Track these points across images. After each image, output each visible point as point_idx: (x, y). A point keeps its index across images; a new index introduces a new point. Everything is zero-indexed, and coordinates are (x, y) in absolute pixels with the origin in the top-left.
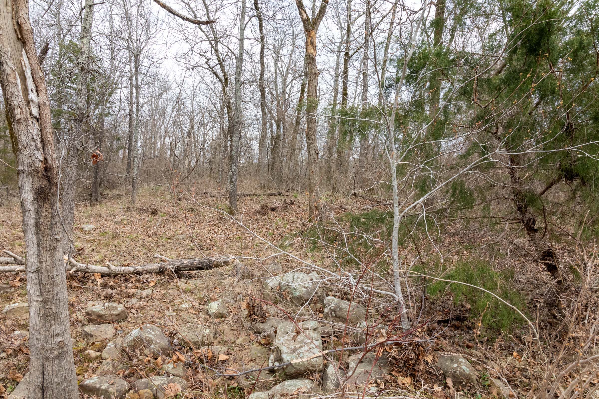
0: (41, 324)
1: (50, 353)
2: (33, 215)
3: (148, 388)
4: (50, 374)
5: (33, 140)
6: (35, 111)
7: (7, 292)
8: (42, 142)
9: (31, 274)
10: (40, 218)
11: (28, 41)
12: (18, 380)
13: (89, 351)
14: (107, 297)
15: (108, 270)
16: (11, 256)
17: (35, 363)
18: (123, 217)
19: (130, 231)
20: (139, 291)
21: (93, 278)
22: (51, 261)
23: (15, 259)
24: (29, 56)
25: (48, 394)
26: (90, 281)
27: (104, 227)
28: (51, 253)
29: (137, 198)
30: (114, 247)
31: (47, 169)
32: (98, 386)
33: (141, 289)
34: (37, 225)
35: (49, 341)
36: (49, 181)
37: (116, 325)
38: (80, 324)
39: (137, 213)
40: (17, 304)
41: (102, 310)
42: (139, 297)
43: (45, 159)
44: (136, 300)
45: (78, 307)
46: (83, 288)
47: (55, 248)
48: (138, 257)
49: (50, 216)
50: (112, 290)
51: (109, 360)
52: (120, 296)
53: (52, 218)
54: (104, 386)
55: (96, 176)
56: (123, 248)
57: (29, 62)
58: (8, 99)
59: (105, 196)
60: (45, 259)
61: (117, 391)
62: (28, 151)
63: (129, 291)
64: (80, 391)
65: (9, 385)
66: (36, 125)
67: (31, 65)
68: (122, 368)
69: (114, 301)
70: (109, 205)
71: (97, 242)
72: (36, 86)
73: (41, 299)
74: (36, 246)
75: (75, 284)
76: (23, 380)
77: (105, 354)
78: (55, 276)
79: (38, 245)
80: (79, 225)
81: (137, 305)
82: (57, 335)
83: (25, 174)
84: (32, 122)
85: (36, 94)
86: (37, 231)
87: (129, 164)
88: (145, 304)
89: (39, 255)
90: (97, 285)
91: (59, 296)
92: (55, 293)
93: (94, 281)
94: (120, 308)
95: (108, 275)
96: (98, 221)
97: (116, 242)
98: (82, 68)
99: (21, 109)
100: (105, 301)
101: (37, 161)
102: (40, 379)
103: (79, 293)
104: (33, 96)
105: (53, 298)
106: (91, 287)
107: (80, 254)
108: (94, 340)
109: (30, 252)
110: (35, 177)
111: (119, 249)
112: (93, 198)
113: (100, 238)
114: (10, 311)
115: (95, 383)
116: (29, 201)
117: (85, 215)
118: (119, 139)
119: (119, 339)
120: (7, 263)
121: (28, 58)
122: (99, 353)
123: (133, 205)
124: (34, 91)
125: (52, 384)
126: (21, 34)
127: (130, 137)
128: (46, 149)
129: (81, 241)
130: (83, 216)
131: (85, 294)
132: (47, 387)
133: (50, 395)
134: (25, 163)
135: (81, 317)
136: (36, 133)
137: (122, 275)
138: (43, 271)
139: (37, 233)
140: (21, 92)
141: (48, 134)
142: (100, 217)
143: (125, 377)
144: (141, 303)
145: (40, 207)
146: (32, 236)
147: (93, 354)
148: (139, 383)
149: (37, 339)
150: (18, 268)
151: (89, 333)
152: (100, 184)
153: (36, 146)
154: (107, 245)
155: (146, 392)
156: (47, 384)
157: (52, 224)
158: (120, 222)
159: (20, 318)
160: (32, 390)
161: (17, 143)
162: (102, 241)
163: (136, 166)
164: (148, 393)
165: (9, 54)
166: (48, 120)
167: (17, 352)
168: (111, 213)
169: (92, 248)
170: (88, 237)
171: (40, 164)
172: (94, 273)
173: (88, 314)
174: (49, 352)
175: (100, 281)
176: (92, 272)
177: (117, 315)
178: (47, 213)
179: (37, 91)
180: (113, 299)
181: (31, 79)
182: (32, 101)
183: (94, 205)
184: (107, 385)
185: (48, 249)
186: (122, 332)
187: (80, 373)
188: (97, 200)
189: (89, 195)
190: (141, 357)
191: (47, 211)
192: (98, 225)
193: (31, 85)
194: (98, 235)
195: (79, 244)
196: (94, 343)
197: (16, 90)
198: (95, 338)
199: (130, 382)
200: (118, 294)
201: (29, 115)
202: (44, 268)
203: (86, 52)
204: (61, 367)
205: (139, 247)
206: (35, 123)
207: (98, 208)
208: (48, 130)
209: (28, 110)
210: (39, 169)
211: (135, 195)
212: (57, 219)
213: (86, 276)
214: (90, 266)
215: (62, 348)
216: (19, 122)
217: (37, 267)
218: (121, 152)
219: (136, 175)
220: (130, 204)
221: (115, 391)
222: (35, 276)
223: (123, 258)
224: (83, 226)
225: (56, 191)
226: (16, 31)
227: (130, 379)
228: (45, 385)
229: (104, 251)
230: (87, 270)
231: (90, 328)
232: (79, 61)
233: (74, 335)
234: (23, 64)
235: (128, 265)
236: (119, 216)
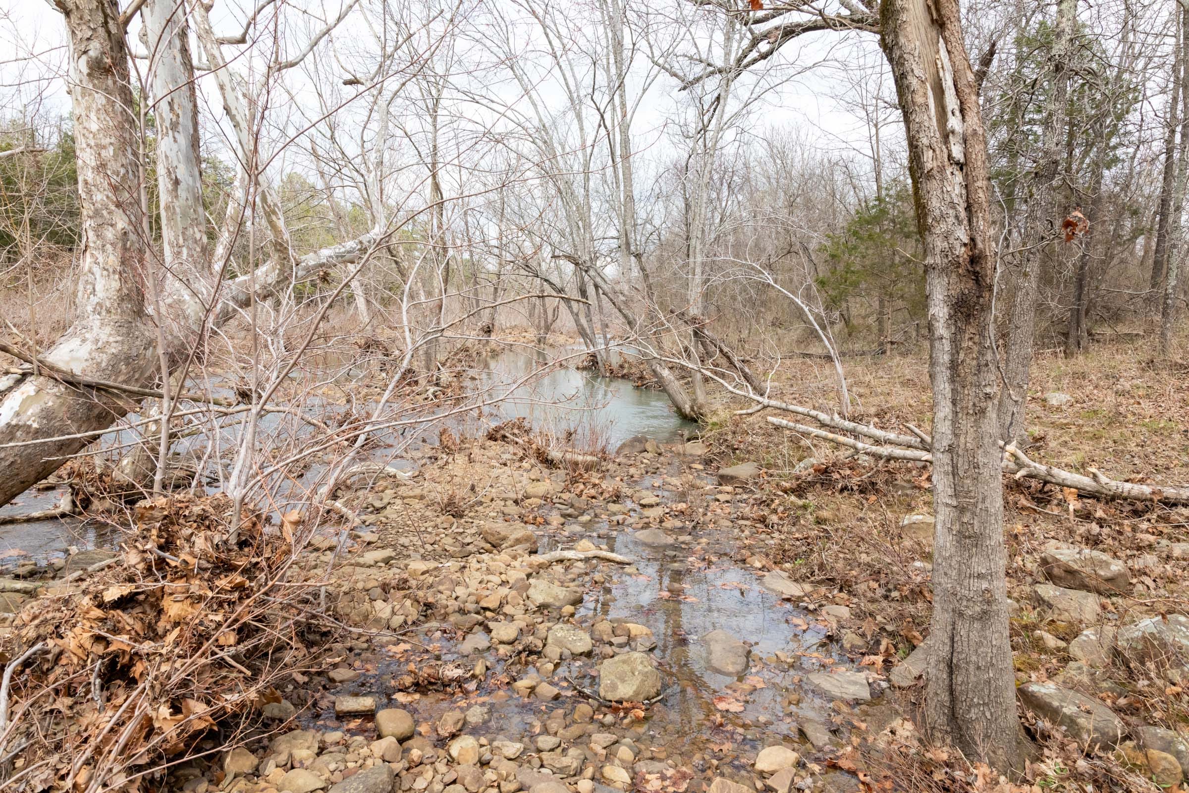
0: (953, 549)
1: (967, 607)
2: (947, 345)
3: (1170, 752)
4: (965, 644)
5: (953, 205)
6: (957, 152)
7: (907, 495)
8: (968, 208)
9: (939, 455)
10: (958, 353)
11: (949, 18)
12: (915, 642)
13: (1043, 633)
14: (1087, 539)
15: (1094, 484)
16: (917, 435)
17: (940, 618)
18: (1138, 382)
19: (1152, 411)
20: (1164, 542)
21: (1061, 497)
22: (973, 435)
23: (923, 440)
24: (949, 47)
25: (960, 679)
26: (1055, 502)
27: (1091, 400)
28: (975, 421)
29: (1175, 342)
30: (1111, 443)
31: (975, 259)
32: (1056, 704)
33: (1170, 539)
34: (954, 366)
35: (966, 583)
36: (977, 281)
37: (1104, 600)
38: (1029, 579)
39: (1173, 375)
40: (921, 517)
41: (1074, 561)
42: (1164, 555)
43: (972, 240)
44: (1156, 559)
45: (1027, 546)
46: (1039, 513)
47: (983, 411)
48: (1168, 468)
49: (976, 348)
50: (1101, 527)
51: (1083, 663)
52: (1117, 543)
53: (979, 352)
54: (1069, 710)
55: (1080, 295)
56: (1132, 446)
57: (950, 59)
58: (914, 137)
59: (1097, 337)
60: (964, 429)
61: (1096, 729)
62: (943, 227)
63: (1139, 535)
64: (1019, 700)
65: (900, 646)
66: (959, 178)
67: (953, 64)
68: (1112, 690)
69: (1104, 551)
70: (1106, 354)
71: (1074, 429)
72: (961, 103)
73: (955, 503)
74: (950, 405)
75: (1023, 501)
76: (922, 644)
77: (1074, 648)
78: (981, 464)
79: (954, 403)
80: (1039, 394)
81: (1158, 570)
82: (980, 576)
83: (937, 271)
84: (952, 173)
85: (960, 117)
86: (952, 376)
87: (1158, 266)
88: (1179, 572)
89: (954, 422)
90: (1067, 511)
91: (987, 504)
92: (980, 497)
93: (1062, 503)
94: (1117, 567)
95: (1095, 496)
96: (1081, 387)
97: (1116, 434)
98: (1057, 66)
99: (934, 151)
100: (1083, 546)
101: (957, 244)
102: (947, 648)
103: (1031, 520)
104: (954, 122)
105: (975, 505)
106: (1056, 512)
107: (1038, 449)
108: (1055, 617)
109: (940, 415)
110: (954, 276)
111: (1121, 448)
112: (1071, 340)
113: (1081, 422)
114: (911, 525)
115: (1050, 696)
116: (942, 321)
117: (1053, 374)
118: (1135, 213)
119: (1109, 630)
120: (909, 446)
121: (949, 52)
122: (1062, 644)
123: (1162, 358)
124: (957, 113)
125: (967, 663)
126: (938, 10)
127: (1164, 203)
128: (975, 220)
129: (1041, 424)
130: (1048, 376)
131: (1043, 525)
132: (957, 666)
133: (963, 682)
134: (938, 250)
135: (1030, 566)
136: (957, 191)
137: (1125, 499)
138: (960, 452)
139: (952, 380)
140: (934, 119)
141: (980, 191)
142: (1084, 378)
143: (1118, 710)
144: (1168, 567)
145: (960, 331)
146: (944, 386)
147: (1051, 641)
148: (1148, 733)
149: (946, 574)
150: (926, 456)
151: (1046, 598)
152: (1087, 312)
153: (957, 217)
154: (1096, 437)
155: (1165, 759)
156: (959, 660)
157: (979, 365)
158: (1128, 392)
159: (924, 542)
160: (933, 661)
161: (926, 215)
162: (1085, 429)
163: (1174, 266)
164: (1170, 763)
165: (916, 54)
166: (979, 163)
167: (917, 594)
168: (1109, 371)
169: (1063, 439)
170: (1055, 417)
171: (963, 249)
172: (1062, 485)
173: (1044, 562)
174: (965, 603)
175: (1074, 504)
176: (1059, 484)
177: (1109, 580)
178: (970, 343)
179: (962, 111)
180: (1101, 546)
181: (953, 91)
182: (953, 132)
183: (1072, 354)
184: (1074, 709)
185: (971, 412)
186: (1116, 617)
187: (1022, 667)
188: (1079, 344)
189: (1063, 334)
190: (1158, 681)
191: (971, 339)
192: (1079, 394)
193: (951, 102)
194: (1078, 415)
195: (1037, 430)
196: (1053, 621)
197: (926, 117)
198: (1057, 611)
199: (1128, 724)
200: (1114, 539)
201: (946, 160)
202: (962, 446)
203: (1067, 30)
204: (985, 638)
205: (1173, 449)
206: (956, 173)
207: (1080, 361)
208: (979, 184)
209: (945, 150)
210: (961, 260)
211: (1169, 334)
212: (989, 356)
213: (1046, 489)
214: (1055, 471)
215: (989, 603)
216: (929, 176)
217: (950, 442)
218: (1141, 240)
219: (1174, 288)
220: (1155, 354)
221: (1091, 727)
222: (945, 458)
223: (1132, 467)
224: (1046, 395)
225: (990, 301)
226: (929, 7)
227: (1127, 718)
228: (954, 661)
229: (1087, 448)
230: (1049, 478)
231: (1048, 591)
232: (1053, 52)
233: (1015, 595)
234: (940, 66)
235: (1142, 481)
236: (1127, 381)
